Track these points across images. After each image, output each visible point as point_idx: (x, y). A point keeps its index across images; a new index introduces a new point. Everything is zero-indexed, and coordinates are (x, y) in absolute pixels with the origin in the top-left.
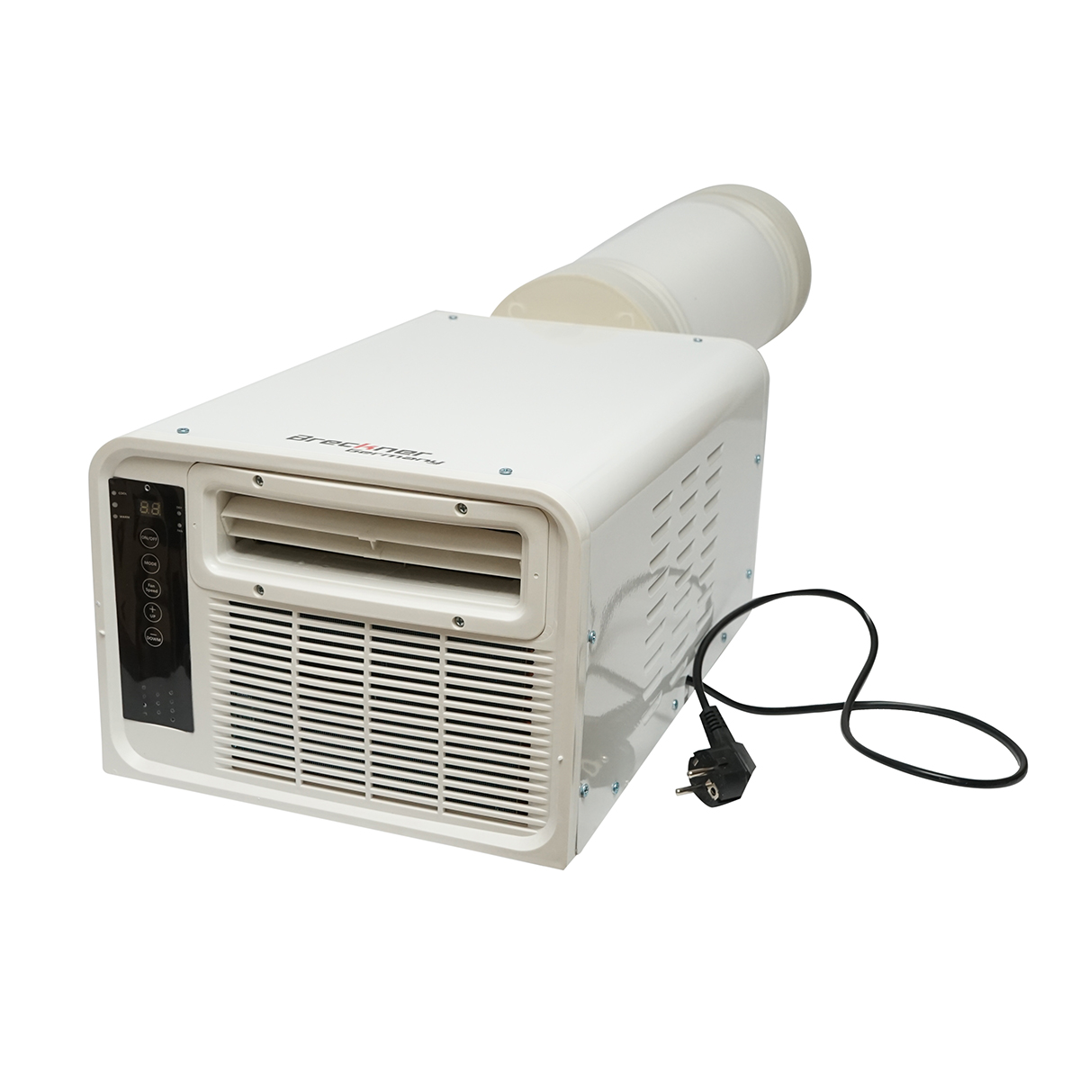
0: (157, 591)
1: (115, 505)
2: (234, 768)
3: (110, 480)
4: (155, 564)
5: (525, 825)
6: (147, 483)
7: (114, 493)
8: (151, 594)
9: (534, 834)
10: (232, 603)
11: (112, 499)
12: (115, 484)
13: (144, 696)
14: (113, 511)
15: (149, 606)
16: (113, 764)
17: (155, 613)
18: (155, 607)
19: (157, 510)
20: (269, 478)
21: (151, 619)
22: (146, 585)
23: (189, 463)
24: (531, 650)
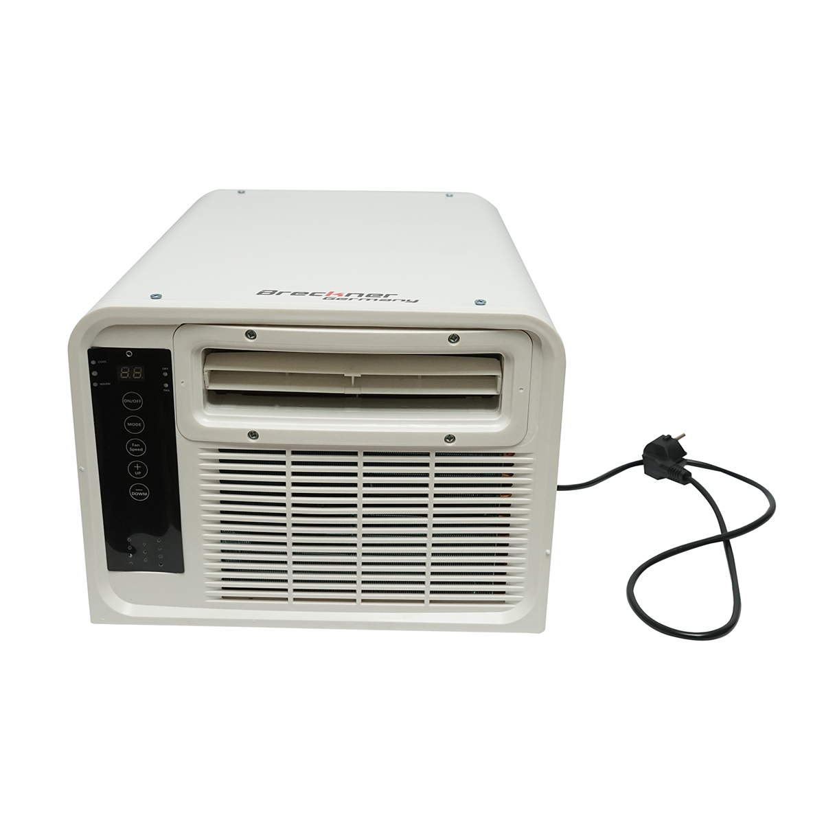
0: (142, 449)
1: (95, 374)
2: (224, 598)
3: (89, 351)
4: (139, 424)
5: (503, 602)
6: (129, 349)
7: (93, 362)
8: (135, 453)
9: (512, 608)
10: (221, 451)
11: (92, 368)
12: (94, 353)
13: (130, 548)
14: (93, 379)
15: (135, 464)
16: (101, 613)
17: (140, 470)
18: (140, 464)
19: (138, 374)
20: (260, 331)
21: (137, 476)
22: (130, 445)
23: (175, 325)
24: (512, 455)
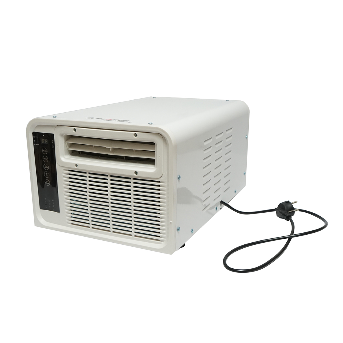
0: (47, 168)
1: (35, 141)
2: (72, 224)
4: (47, 159)
5: (159, 240)
6: (43, 133)
7: (34, 137)
9: (162, 243)
10: (69, 170)
11: (34, 139)
12: (34, 134)
13: (45, 202)
14: (34, 143)
15: (46, 173)
17: (47, 175)
18: (47, 173)
19: (47, 142)
20: (78, 129)
21: (47, 177)
22: (44, 166)
23: (55, 126)
24: (159, 182)
